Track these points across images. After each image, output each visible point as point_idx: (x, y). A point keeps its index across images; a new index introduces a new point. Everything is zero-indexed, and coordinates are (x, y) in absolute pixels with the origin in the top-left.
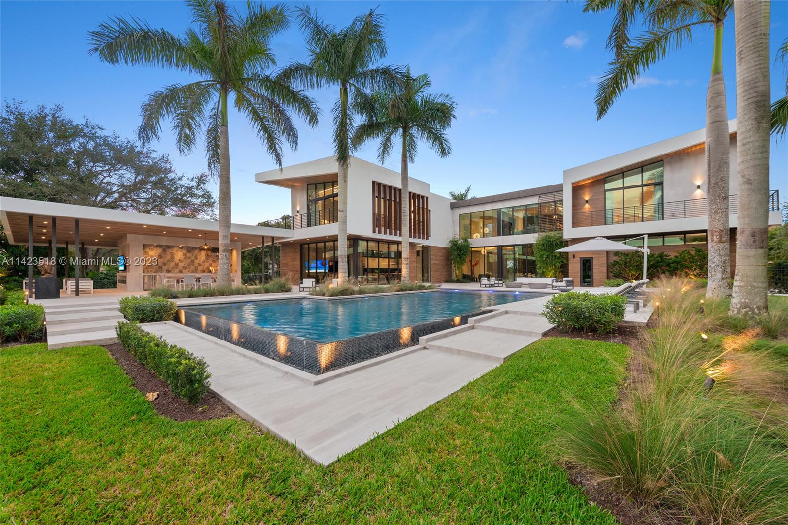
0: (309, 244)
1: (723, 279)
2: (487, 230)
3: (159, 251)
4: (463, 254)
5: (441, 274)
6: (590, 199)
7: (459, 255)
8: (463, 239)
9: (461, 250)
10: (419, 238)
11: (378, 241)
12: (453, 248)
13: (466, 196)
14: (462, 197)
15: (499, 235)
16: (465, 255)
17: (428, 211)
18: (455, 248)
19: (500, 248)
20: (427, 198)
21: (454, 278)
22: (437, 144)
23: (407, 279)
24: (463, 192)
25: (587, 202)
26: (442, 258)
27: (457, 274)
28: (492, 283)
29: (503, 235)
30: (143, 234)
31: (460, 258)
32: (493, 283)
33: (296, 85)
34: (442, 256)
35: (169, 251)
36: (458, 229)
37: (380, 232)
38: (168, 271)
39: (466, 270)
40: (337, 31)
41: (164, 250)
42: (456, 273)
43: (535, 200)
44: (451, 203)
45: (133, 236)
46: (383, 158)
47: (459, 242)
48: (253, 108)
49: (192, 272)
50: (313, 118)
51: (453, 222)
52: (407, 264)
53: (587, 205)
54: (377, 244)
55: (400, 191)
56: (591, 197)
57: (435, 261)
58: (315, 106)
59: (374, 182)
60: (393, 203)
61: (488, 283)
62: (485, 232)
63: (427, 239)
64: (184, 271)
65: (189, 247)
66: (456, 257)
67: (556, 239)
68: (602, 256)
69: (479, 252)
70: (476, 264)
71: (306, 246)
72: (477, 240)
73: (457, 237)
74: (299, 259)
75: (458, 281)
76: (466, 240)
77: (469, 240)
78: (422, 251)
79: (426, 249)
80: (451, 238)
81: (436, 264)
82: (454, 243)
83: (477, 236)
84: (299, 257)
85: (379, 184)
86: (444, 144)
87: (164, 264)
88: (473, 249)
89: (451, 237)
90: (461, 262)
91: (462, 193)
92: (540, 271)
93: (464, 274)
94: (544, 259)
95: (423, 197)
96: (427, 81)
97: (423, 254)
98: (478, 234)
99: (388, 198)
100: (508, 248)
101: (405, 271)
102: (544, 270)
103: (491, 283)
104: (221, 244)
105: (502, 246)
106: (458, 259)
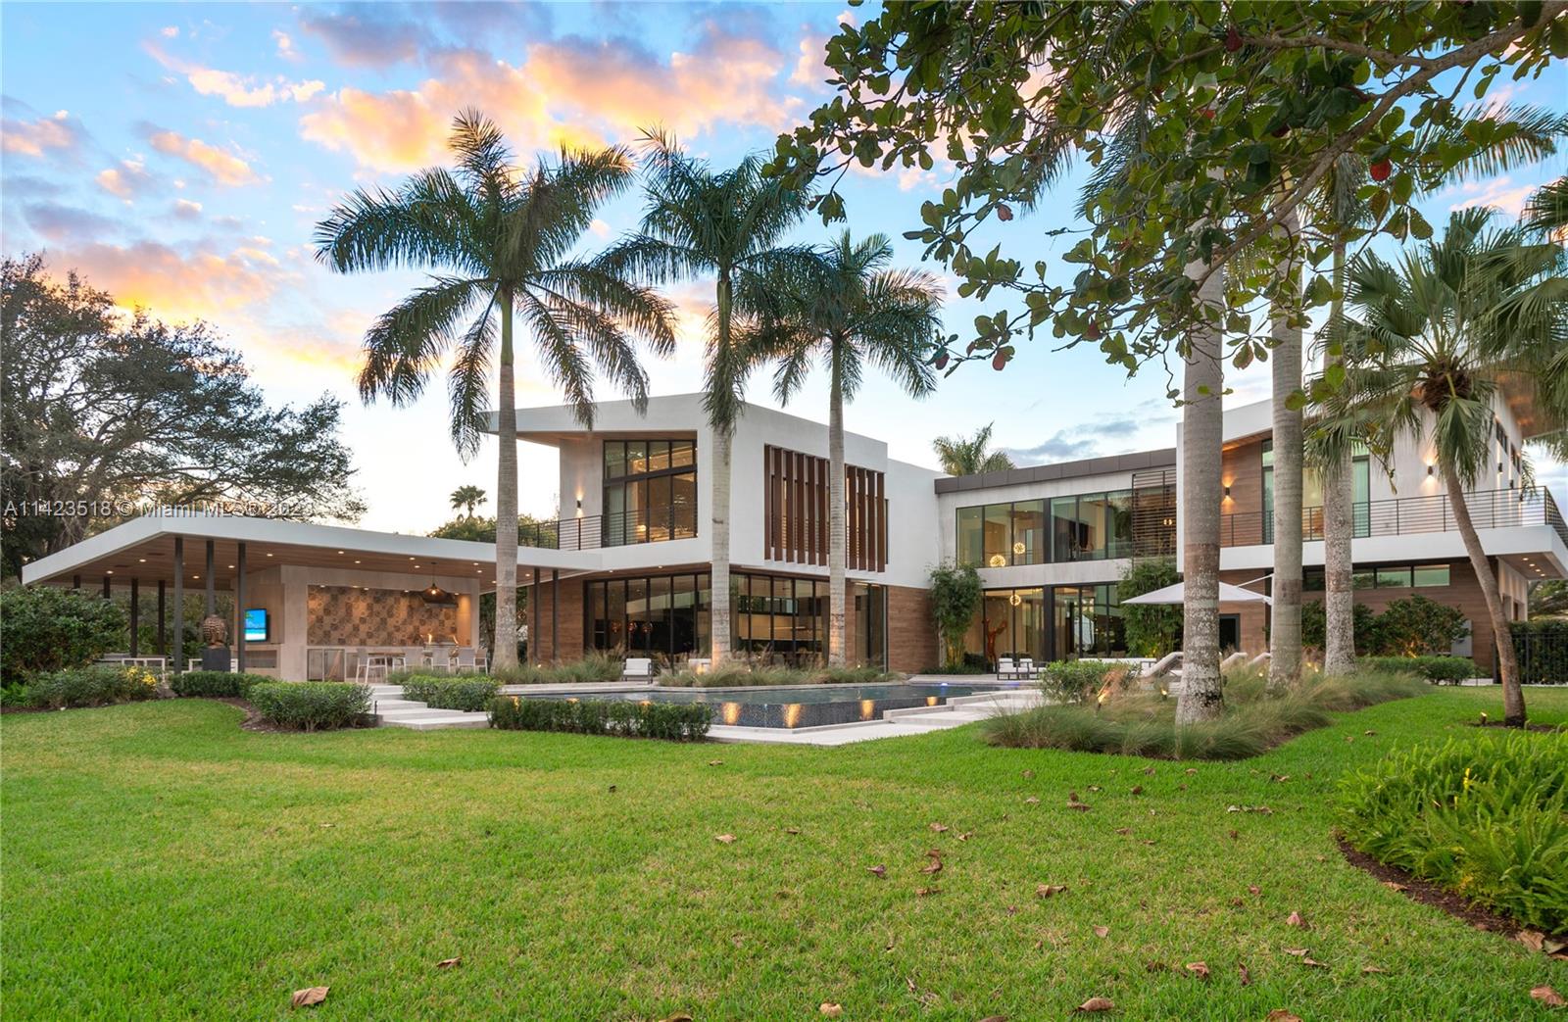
0: (606, 581)
1: (1341, 649)
2: (1020, 548)
3: (326, 598)
4: (964, 606)
5: (913, 654)
6: (1233, 486)
7: (955, 607)
8: (965, 568)
9: (961, 597)
10: (863, 567)
11: (772, 576)
12: (942, 591)
13: (978, 450)
14: (969, 455)
15: (1047, 560)
16: (967, 607)
17: (882, 502)
18: (945, 591)
19: (1050, 590)
20: (881, 476)
21: (942, 663)
22: (906, 368)
23: (842, 660)
24: (971, 439)
25: (1228, 491)
26: (915, 615)
27: (951, 654)
28: (1023, 669)
29: (1056, 561)
30: (309, 565)
31: (958, 615)
32: (1026, 670)
33: (636, 277)
34: (915, 611)
35: (343, 599)
36: (952, 544)
37: (778, 558)
38: (342, 642)
39: (972, 644)
40: (715, 171)
41: (335, 598)
42: (946, 652)
43: (1124, 482)
44: (936, 481)
45: (291, 568)
46: (785, 393)
47: (956, 576)
48: (547, 316)
49: (384, 644)
50: (665, 339)
51: (942, 528)
52: (840, 628)
53: (1228, 500)
54: (768, 582)
55: (822, 462)
56: (1235, 481)
57: (898, 621)
58: (671, 316)
59: (767, 448)
60: (805, 487)
61: (1014, 670)
62: (1016, 551)
63: (881, 569)
64: (369, 641)
65: (377, 591)
66: (948, 613)
67: (1163, 574)
68: (1256, 610)
69: (1006, 599)
70: (1000, 631)
71: (601, 585)
72: (997, 573)
73: (951, 564)
74: (581, 618)
75: (952, 671)
76: (971, 572)
77: (979, 571)
78: (869, 596)
79: (876, 593)
80: (935, 566)
81: (902, 630)
82: (943, 578)
83: (998, 562)
84: (581, 612)
85: (778, 451)
86: (920, 370)
87: (335, 627)
88: (988, 593)
89: (937, 564)
90: (960, 625)
91: (968, 443)
92: (1132, 646)
93: (966, 654)
94: (1140, 617)
95: (871, 473)
96: (884, 248)
97: (871, 603)
98: (1000, 557)
99: (795, 477)
100: (1066, 590)
101: (836, 642)
102: (1140, 642)
103: (1020, 670)
104: (503, 588)
105: (1053, 587)
106: (952, 618)
